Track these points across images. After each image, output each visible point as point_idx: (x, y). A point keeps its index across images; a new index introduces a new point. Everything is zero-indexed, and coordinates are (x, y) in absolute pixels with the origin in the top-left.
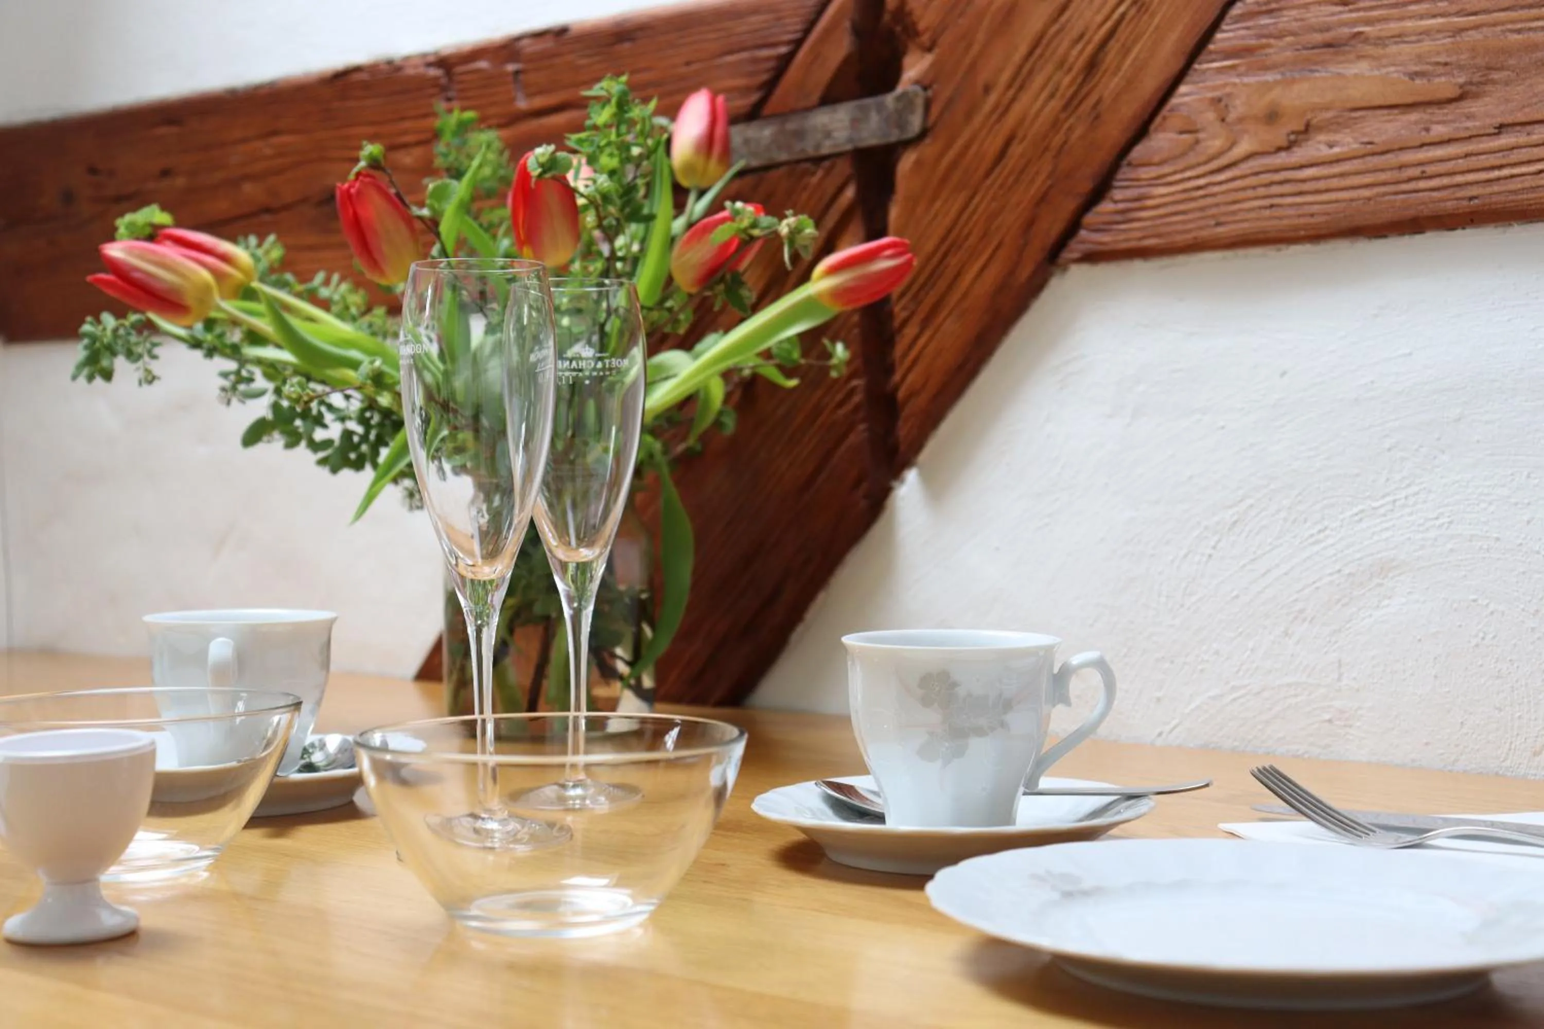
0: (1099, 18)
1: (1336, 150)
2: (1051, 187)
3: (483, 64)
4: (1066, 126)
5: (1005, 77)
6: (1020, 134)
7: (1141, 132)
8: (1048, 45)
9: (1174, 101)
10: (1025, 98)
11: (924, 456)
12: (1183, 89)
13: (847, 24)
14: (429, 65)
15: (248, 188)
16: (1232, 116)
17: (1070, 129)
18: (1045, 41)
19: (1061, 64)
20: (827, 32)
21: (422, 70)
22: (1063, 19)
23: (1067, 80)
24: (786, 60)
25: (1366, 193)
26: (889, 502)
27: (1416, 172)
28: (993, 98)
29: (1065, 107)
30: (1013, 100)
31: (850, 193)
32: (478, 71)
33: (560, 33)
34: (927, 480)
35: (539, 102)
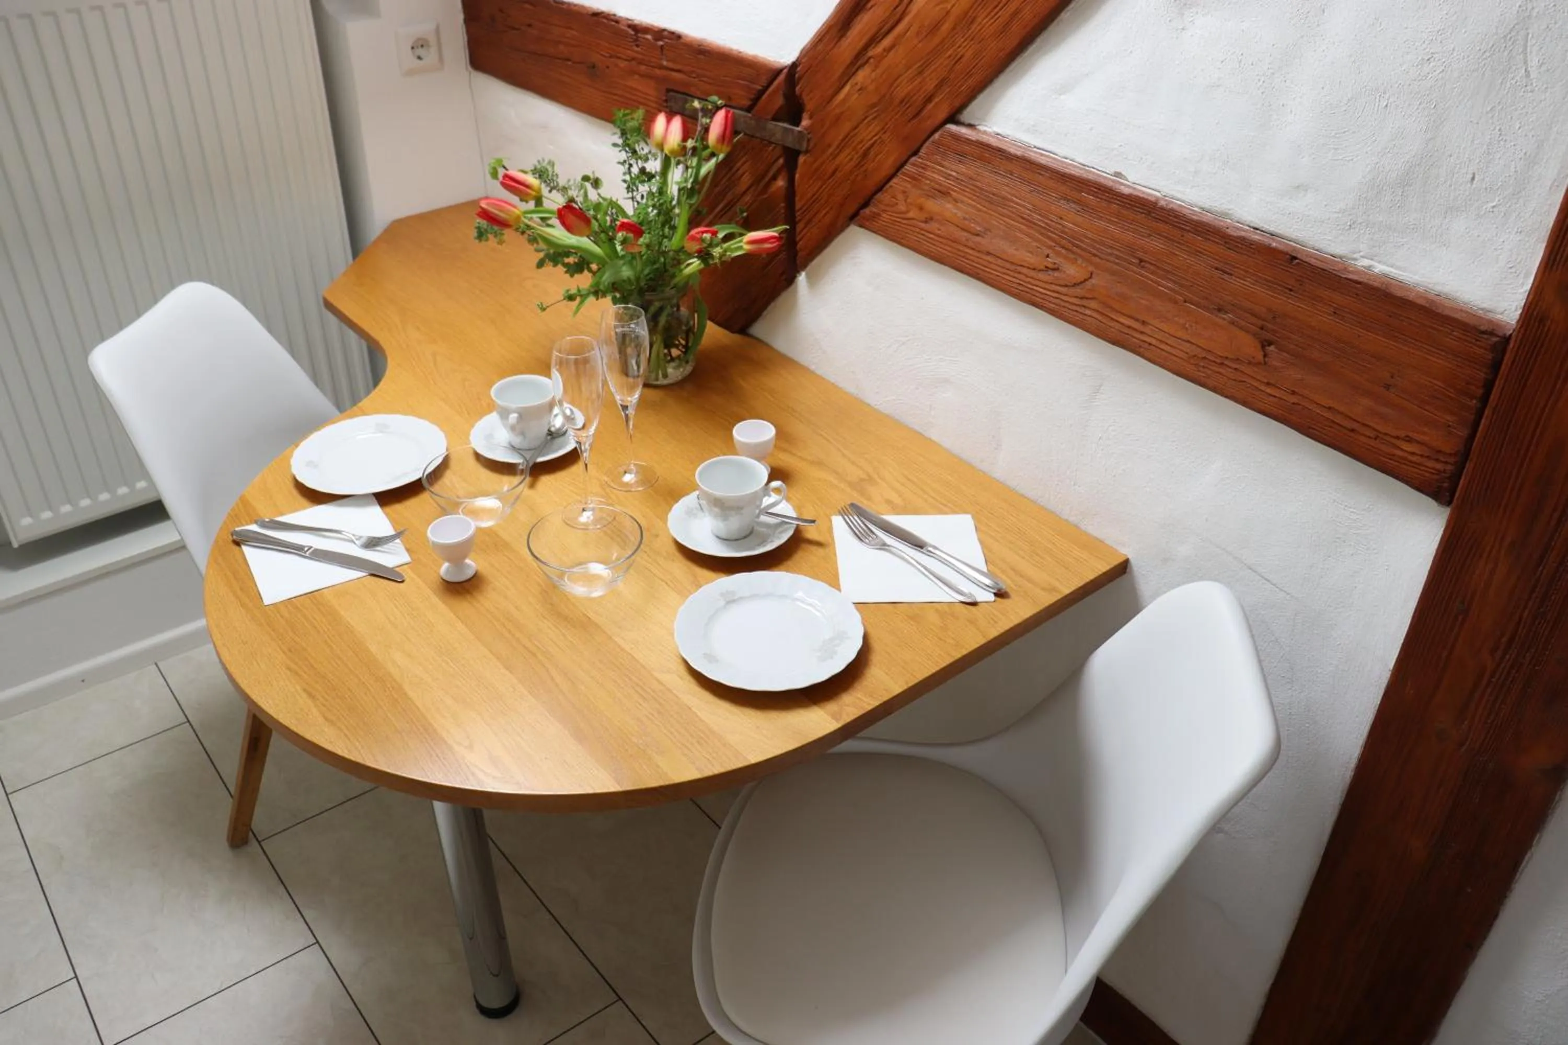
0: (869, 137)
1: (939, 232)
2: (849, 195)
3: (649, 37)
4: (855, 174)
5: (836, 143)
6: (840, 169)
7: (880, 189)
8: (849, 140)
9: (891, 183)
10: (842, 156)
11: (808, 268)
12: (895, 180)
13: (781, 92)
14: (630, 26)
15: (561, 47)
16: (909, 200)
17: (857, 175)
18: (849, 137)
19: (854, 149)
20: (775, 92)
21: (626, 28)
22: (857, 131)
23: (856, 156)
24: (763, 92)
25: (949, 254)
26: (796, 280)
27: (962, 254)
28: (831, 150)
29: (855, 167)
30: (838, 154)
31: (781, 161)
32: (647, 39)
33: (676, 37)
34: (808, 277)
35: (670, 65)
